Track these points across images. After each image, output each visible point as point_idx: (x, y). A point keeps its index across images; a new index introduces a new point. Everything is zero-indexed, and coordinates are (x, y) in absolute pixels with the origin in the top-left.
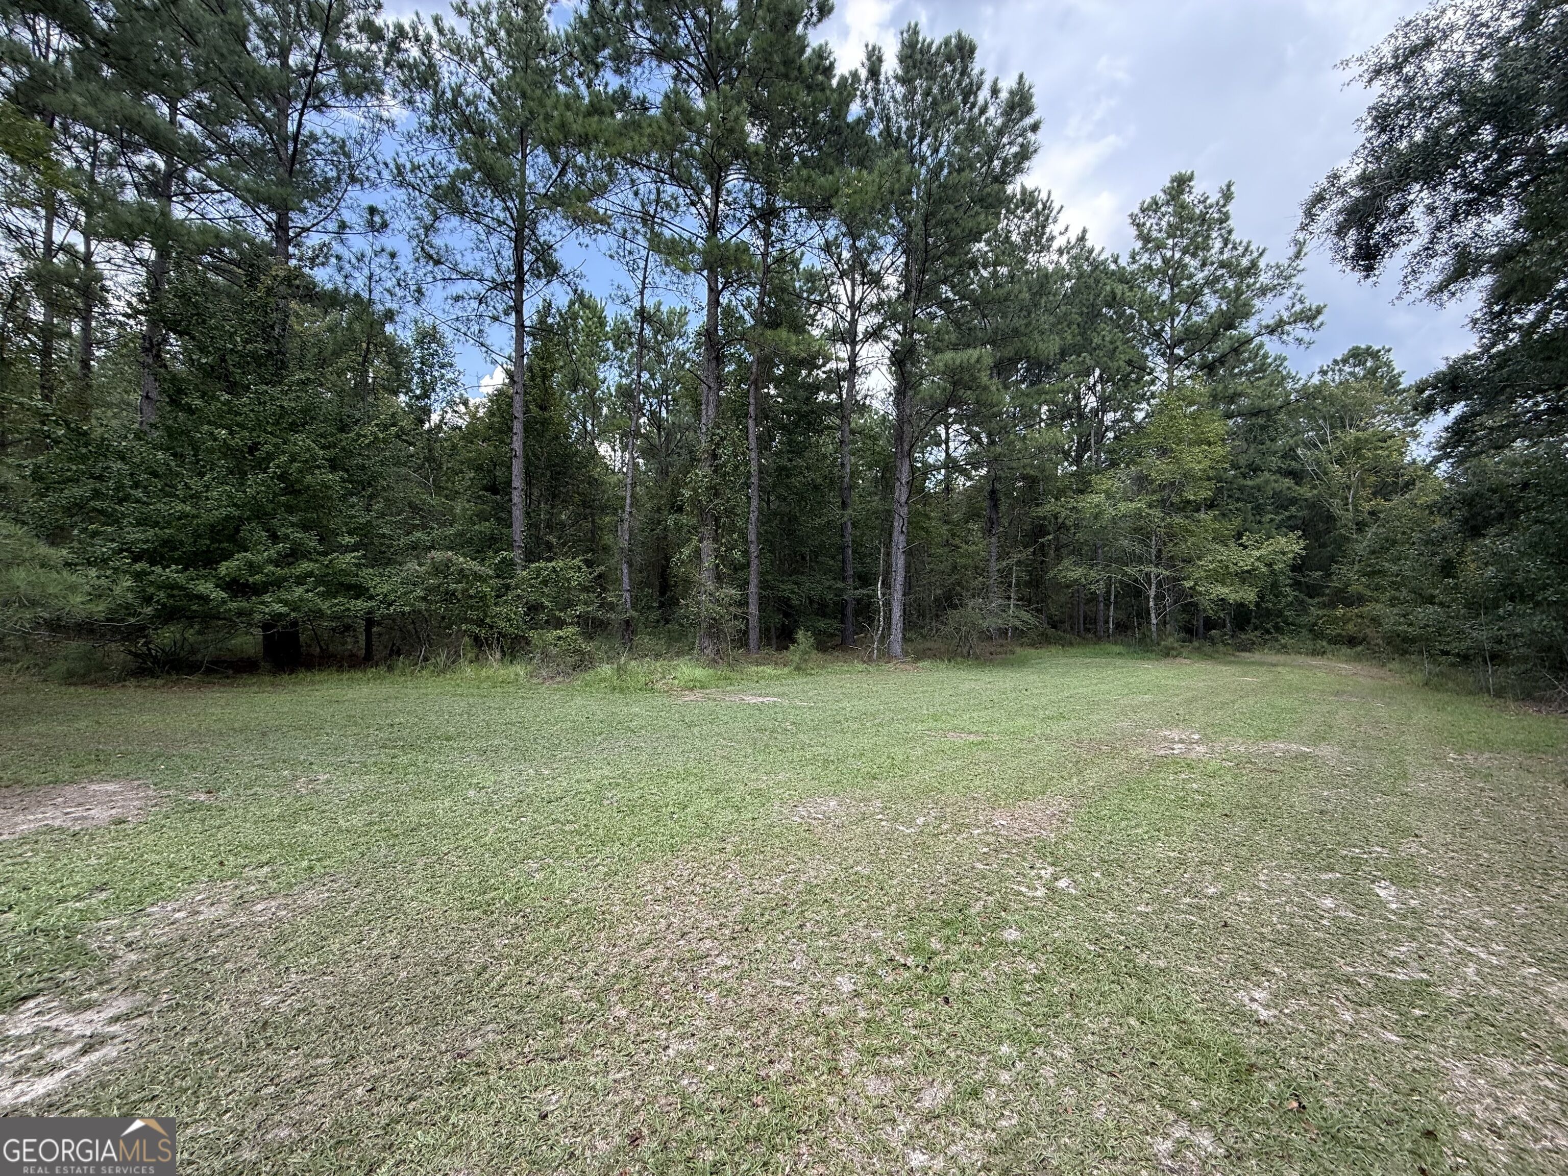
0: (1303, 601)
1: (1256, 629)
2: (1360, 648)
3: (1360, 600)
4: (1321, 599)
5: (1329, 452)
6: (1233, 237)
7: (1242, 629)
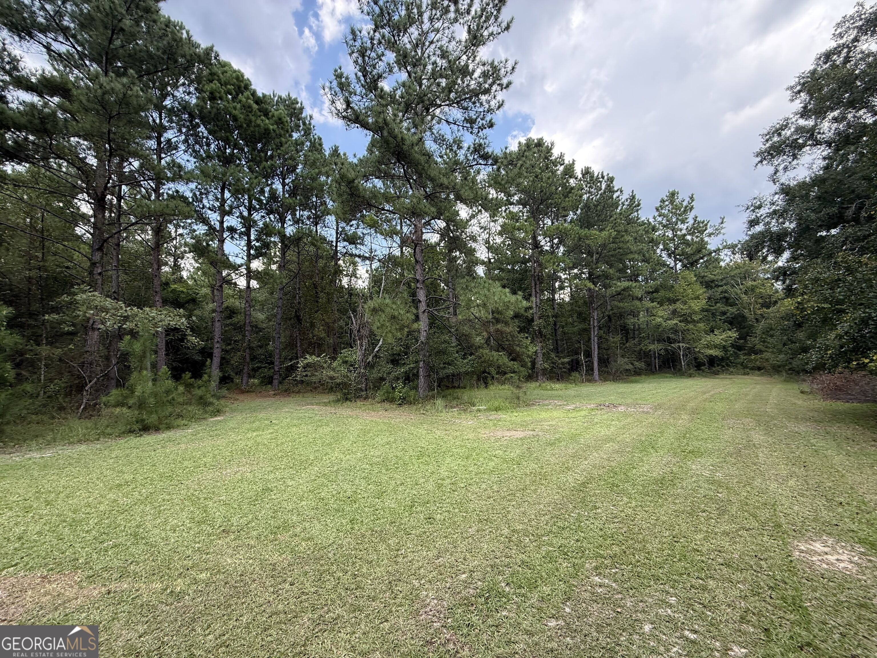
0: (736, 353)
1: (718, 366)
2: (762, 371)
3: (761, 352)
4: (744, 352)
5: (741, 290)
6: (698, 219)
7: (713, 366)
